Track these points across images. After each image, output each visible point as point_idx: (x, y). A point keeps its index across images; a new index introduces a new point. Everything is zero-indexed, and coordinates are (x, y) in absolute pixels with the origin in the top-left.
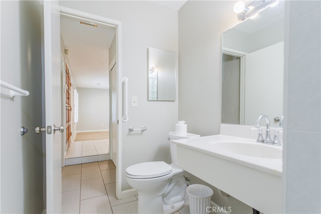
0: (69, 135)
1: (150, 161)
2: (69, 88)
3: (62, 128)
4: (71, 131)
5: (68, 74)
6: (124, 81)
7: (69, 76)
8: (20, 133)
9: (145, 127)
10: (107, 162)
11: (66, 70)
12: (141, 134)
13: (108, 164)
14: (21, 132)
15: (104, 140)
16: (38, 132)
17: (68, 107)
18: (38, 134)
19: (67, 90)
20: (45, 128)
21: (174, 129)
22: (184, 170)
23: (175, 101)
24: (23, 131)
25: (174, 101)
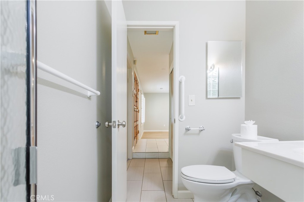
0: (137, 133)
1: (208, 164)
2: (137, 93)
3: (124, 123)
4: (139, 130)
5: (137, 81)
6: (181, 80)
7: (138, 83)
8: (95, 127)
9: (202, 127)
10: (167, 160)
11: (135, 78)
12: (199, 134)
13: (167, 161)
14: (96, 125)
15: (165, 139)
16: (107, 126)
17: (136, 109)
18: (107, 127)
19: (136, 94)
20: (111, 122)
21: (238, 131)
22: (253, 182)
23: (241, 98)
24: (98, 125)
25: (239, 98)
